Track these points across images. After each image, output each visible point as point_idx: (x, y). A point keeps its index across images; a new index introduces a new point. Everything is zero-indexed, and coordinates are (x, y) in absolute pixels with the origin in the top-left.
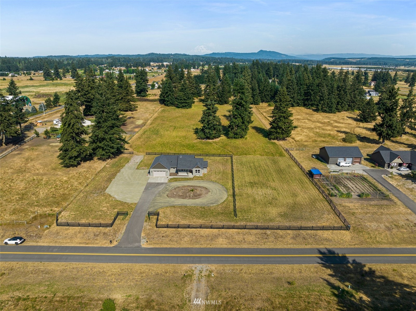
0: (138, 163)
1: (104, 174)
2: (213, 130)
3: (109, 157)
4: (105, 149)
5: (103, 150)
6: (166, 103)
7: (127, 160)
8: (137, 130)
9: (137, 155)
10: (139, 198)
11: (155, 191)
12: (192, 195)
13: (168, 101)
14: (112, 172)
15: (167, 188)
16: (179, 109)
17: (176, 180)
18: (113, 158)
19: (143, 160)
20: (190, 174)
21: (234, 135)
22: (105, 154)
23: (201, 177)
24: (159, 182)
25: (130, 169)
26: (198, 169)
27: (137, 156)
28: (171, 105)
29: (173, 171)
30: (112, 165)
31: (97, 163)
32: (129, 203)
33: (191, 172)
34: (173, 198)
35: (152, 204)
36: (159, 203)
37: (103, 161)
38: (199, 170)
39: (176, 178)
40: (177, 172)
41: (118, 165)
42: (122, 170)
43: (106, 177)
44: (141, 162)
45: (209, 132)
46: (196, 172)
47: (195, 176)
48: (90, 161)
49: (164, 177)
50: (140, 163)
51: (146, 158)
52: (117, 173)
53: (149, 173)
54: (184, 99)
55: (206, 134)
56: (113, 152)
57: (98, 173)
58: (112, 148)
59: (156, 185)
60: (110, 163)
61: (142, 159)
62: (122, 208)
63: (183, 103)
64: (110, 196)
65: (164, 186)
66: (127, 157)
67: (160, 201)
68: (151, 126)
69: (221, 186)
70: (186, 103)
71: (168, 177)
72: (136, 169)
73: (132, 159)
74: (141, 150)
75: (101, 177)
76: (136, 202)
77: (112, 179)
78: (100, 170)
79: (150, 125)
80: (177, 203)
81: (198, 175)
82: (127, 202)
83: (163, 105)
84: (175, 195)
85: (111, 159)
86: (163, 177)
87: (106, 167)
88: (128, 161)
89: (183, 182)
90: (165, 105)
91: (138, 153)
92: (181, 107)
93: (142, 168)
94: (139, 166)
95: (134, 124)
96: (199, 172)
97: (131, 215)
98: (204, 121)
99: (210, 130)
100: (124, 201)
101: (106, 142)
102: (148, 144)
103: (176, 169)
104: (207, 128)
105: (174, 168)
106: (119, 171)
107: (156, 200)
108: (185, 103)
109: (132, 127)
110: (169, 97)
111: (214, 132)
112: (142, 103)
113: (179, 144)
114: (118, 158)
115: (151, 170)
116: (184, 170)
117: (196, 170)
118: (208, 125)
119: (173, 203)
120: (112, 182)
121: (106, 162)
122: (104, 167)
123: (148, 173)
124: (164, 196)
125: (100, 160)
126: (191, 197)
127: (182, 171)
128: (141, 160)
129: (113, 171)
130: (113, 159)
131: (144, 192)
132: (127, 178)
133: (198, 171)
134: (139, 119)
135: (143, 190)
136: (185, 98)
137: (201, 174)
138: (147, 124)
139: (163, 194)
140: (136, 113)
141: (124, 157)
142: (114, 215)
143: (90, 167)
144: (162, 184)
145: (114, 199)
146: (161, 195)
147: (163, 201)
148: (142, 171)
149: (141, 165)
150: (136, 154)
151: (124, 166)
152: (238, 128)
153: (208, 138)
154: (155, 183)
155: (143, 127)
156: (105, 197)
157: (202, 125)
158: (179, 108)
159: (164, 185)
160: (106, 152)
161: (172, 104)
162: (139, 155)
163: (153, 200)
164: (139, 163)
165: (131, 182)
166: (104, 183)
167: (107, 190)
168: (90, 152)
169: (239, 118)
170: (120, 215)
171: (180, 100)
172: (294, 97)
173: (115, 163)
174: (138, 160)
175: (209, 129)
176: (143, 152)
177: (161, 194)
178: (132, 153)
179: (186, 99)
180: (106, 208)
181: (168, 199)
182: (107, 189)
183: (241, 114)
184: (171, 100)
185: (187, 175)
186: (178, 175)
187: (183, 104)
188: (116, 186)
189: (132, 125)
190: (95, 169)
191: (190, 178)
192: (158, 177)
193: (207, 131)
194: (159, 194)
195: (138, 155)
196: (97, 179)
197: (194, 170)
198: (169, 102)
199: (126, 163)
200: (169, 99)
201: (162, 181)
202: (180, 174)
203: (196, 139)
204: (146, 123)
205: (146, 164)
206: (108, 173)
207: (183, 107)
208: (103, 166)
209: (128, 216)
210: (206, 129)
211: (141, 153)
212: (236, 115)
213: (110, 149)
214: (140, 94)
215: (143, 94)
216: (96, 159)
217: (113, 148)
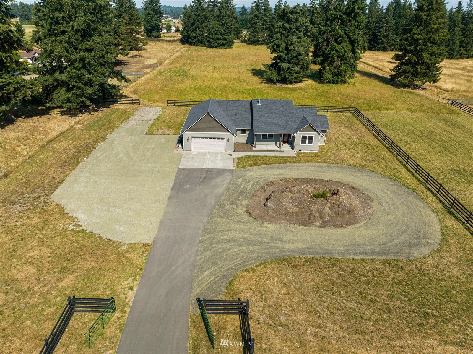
0: (151, 122)
1: (64, 144)
2: (294, 65)
3: (83, 108)
4: (71, 86)
5: (69, 90)
6: (192, 41)
7: (126, 116)
8: (147, 70)
9: (147, 106)
10: (157, 221)
11: (206, 196)
12: (327, 211)
13: (195, 38)
14: (86, 141)
15: (238, 186)
16: (214, 49)
17: (255, 162)
18: (94, 111)
19: (163, 116)
20: (286, 147)
21: (333, 77)
22: (73, 99)
23: (316, 155)
24: (211, 166)
25: (132, 135)
26: (308, 134)
27: (147, 108)
28: (199, 44)
29: (242, 138)
30: (89, 124)
31: (56, 120)
32: (121, 245)
33: (289, 140)
34: (271, 222)
35: (206, 249)
36: (229, 245)
37: (71, 117)
38: (311, 138)
39: (253, 157)
40: (251, 141)
41: (102, 126)
42: (113, 136)
43: (66, 153)
44: (158, 119)
45: (288, 69)
46: (304, 142)
47: (299, 153)
48: (40, 117)
49: (221, 153)
50: (155, 122)
51: (167, 111)
52: (97, 142)
53: (181, 141)
54: (221, 34)
55: (282, 72)
56: (91, 95)
57: (51, 141)
58: (89, 84)
59: (203, 176)
60: (86, 120)
61: (158, 114)
62: (94, 268)
63: (218, 39)
64: (63, 212)
65: (228, 180)
66: (125, 110)
67: (233, 235)
68: (171, 66)
69: (389, 181)
70: (225, 39)
71: (230, 155)
72: (146, 134)
73: (137, 112)
74: (157, 97)
75: (54, 153)
76: (148, 239)
77: (80, 157)
78: (57, 137)
79: (170, 64)
80: (292, 246)
81: (306, 148)
82: (116, 238)
83: (187, 45)
84: (274, 210)
85: (90, 113)
86: (217, 153)
87: (74, 129)
88: (128, 118)
89: (277, 168)
90: (190, 44)
91: (150, 104)
92: (216, 47)
93: (161, 131)
94: (154, 128)
95: (143, 64)
96: (310, 143)
97: (127, 309)
98: (278, 46)
99: (290, 65)
100: (106, 235)
101: (74, 70)
102: (169, 88)
103: (247, 133)
104: (285, 59)
105: (243, 131)
106: (105, 137)
107: (215, 230)
108: (222, 40)
109: (138, 67)
110: (197, 31)
111: (297, 69)
112: (155, 43)
113: (230, 89)
114: (105, 111)
115: (187, 135)
116: (270, 136)
117: (304, 138)
118: (287, 54)
119: (279, 245)
120: (78, 167)
121: (77, 119)
122: (69, 129)
123: (178, 143)
124: (238, 215)
125: (64, 115)
126: (327, 218)
127: (265, 137)
128: (157, 116)
129: (89, 138)
130: (93, 113)
131: (170, 198)
132: (122, 155)
133: (307, 140)
134: (150, 58)
135: (168, 192)
136: (223, 31)
137: (314, 148)
138: (164, 64)
139: (234, 206)
140: (145, 52)
141: (119, 109)
142: (56, 311)
143: (35, 129)
144: (221, 172)
145: (71, 227)
146: (228, 210)
147: (242, 235)
148: (162, 139)
149: (158, 126)
150: (145, 105)
151: (117, 127)
152: (343, 62)
153: (284, 81)
154: (202, 170)
155: (158, 66)
156: (45, 216)
157: (274, 55)
158: (213, 47)
159: (228, 177)
160: (76, 96)
161: (201, 43)
162: (153, 107)
163: (206, 231)
164: (153, 120)
165: (133, 165)
166: (57, 169)
167: (57, 191)
168: (32, 92)
169: (346, 42)
170: (80, 311)
171: (215, 35)
172: (388, 35)
173: (98, 121)
174: (150, 116)
175: (289, 62)
176: (161, 100)
177: (228, 207)
178: (136, 103)
179: (225, 33)
180: (32, 270)
181: (255, 227)
182: (61, 186)
183: (351, 34)
184: (200, 36)
185: (276, 148)
186: (254, 149)
187: (219, 42)
188: (87, 177)
189: (138, 64)
190: (47, 133)
191: (289, 157)
192: (204, 154)
193: (285, 65)
194: (220, 207)
195: (151, 106)
196: (41, 157)
197: (299, 135)
198: (196, 40)
199: (123, 121)
200: (196, 34)
201: (220, 165)
202: (260, 146)
203: (261, 83)
204: (162, 62)
205: (170, 124)
206: (75, 143)
207: (219, 46)
208: (67, 127)
209: (117, 314)
210: (282, 61)
211: (157, 104)
212: (341, 36)
213: (82, 86)
214: (151, 33)
215: (154, 33)
216: (55, 113)
217: (91, 86)
